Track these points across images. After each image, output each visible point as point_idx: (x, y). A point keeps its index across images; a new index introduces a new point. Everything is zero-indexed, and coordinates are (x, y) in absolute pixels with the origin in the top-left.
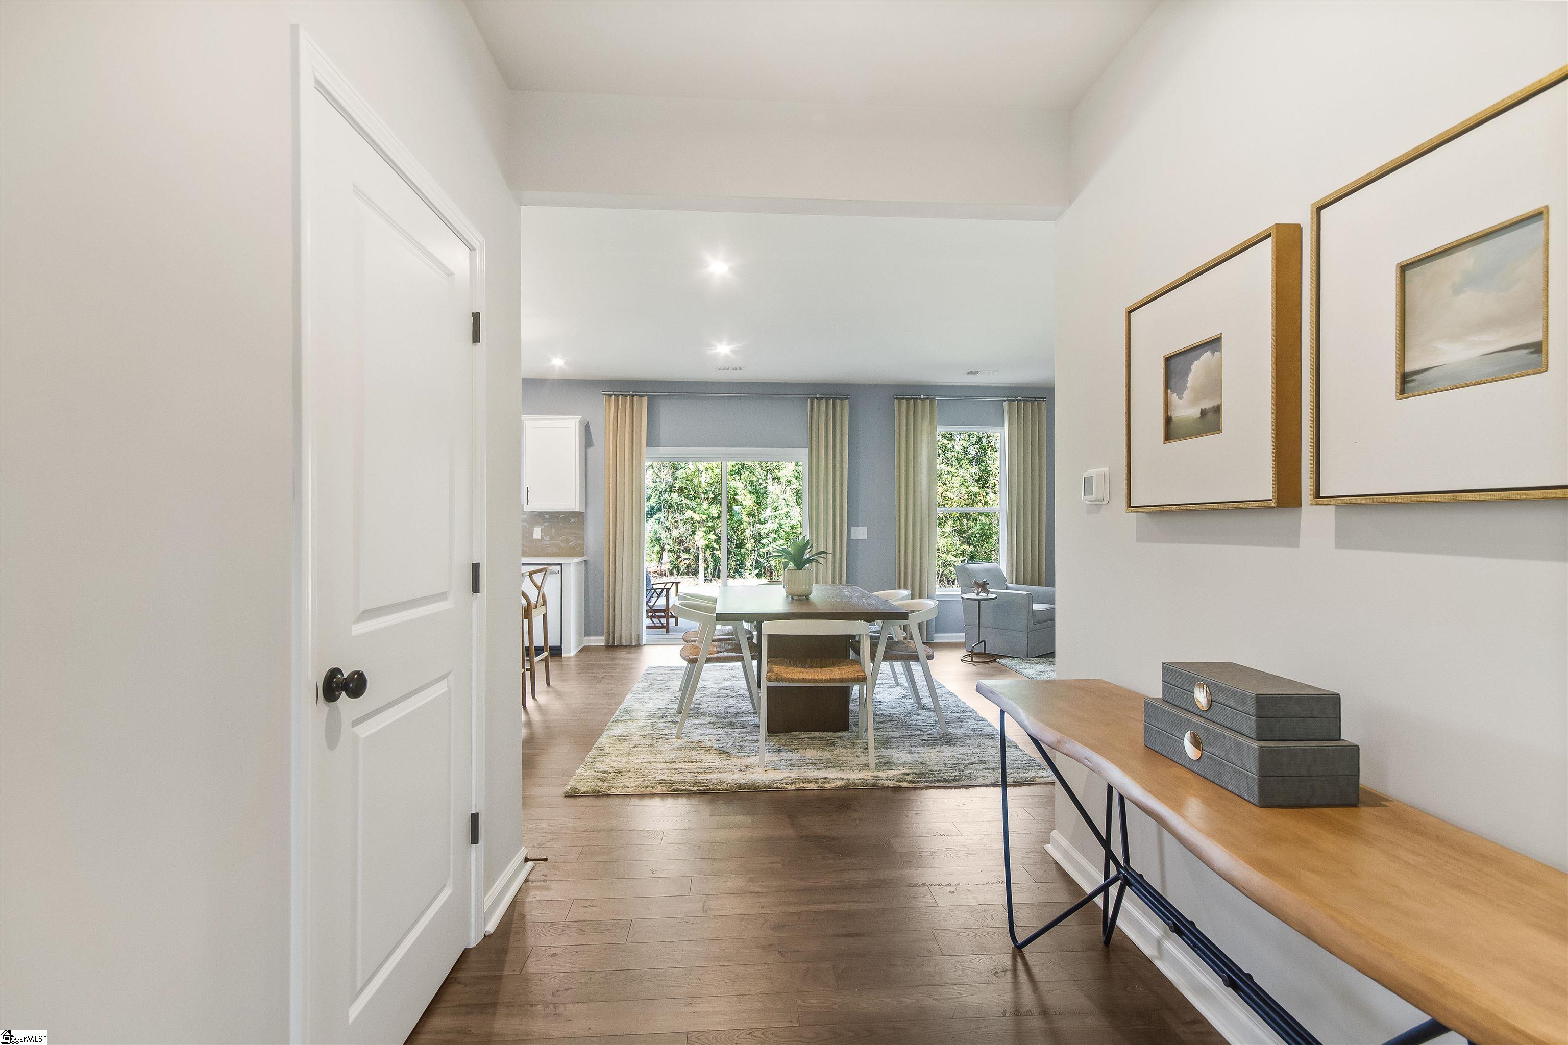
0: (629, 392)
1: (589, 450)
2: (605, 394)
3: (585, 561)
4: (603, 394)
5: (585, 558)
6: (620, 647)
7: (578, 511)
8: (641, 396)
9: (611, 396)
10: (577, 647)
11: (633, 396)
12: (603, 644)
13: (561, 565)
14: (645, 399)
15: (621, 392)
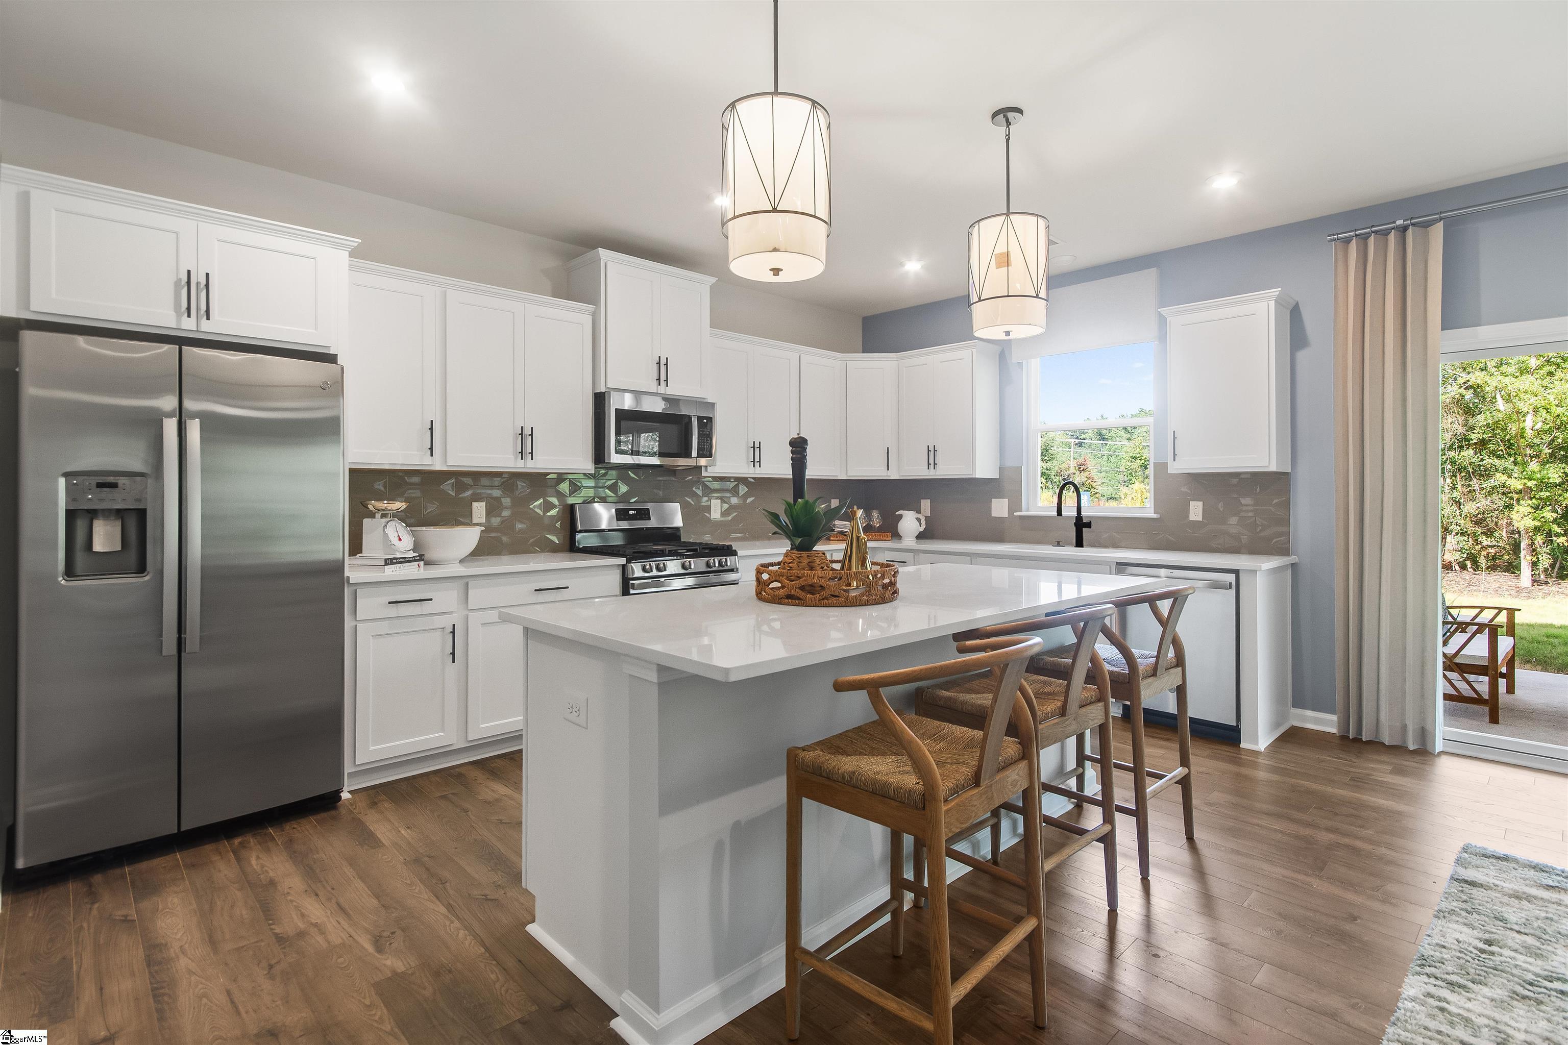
0: (1394, 222)
1: (1301, 355)
2: (1334, 240)
3: (1293, 564)
4: (1330, 241)
5: (1293, 559)
6: (1375, 745)
7: (1274, 470)
8: (1427, 225)
9: (1348, 241)
10: (1277, 725)
11: (1405, 229)
12: (1334, 730)
13: (1236, 572)
14: (1437, 232)
15: (1373, 226)
